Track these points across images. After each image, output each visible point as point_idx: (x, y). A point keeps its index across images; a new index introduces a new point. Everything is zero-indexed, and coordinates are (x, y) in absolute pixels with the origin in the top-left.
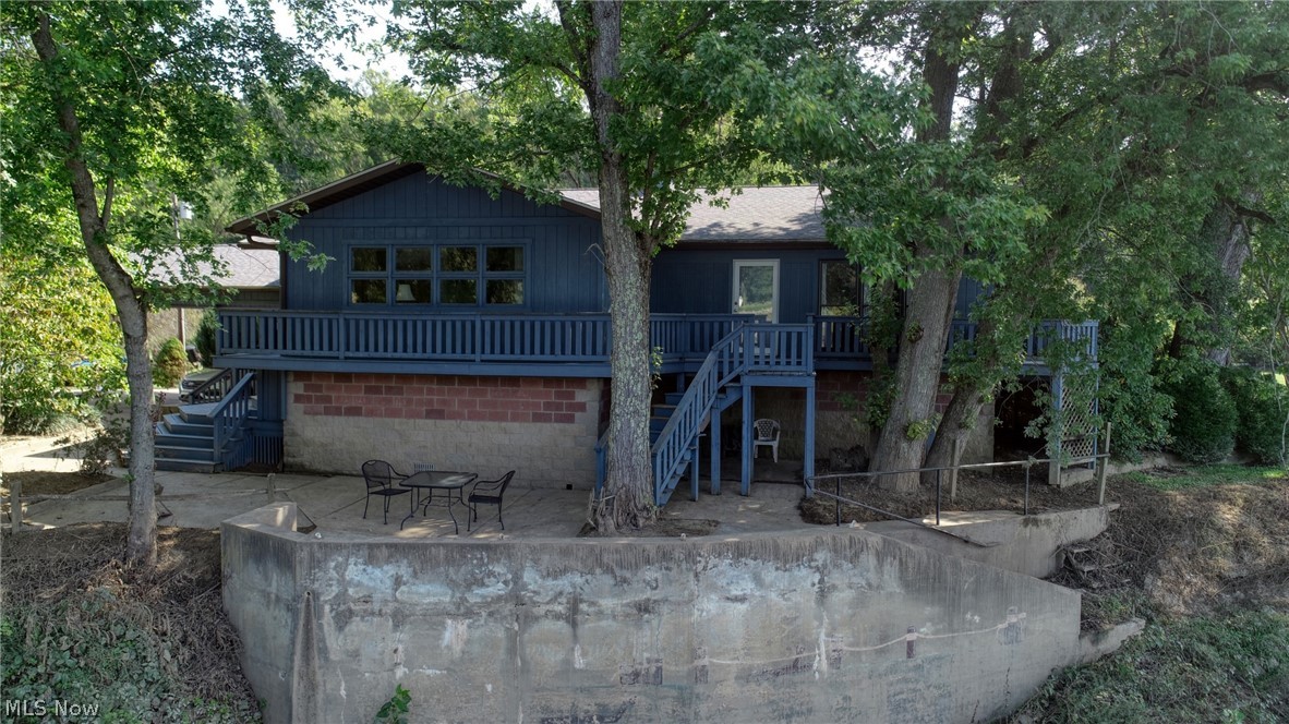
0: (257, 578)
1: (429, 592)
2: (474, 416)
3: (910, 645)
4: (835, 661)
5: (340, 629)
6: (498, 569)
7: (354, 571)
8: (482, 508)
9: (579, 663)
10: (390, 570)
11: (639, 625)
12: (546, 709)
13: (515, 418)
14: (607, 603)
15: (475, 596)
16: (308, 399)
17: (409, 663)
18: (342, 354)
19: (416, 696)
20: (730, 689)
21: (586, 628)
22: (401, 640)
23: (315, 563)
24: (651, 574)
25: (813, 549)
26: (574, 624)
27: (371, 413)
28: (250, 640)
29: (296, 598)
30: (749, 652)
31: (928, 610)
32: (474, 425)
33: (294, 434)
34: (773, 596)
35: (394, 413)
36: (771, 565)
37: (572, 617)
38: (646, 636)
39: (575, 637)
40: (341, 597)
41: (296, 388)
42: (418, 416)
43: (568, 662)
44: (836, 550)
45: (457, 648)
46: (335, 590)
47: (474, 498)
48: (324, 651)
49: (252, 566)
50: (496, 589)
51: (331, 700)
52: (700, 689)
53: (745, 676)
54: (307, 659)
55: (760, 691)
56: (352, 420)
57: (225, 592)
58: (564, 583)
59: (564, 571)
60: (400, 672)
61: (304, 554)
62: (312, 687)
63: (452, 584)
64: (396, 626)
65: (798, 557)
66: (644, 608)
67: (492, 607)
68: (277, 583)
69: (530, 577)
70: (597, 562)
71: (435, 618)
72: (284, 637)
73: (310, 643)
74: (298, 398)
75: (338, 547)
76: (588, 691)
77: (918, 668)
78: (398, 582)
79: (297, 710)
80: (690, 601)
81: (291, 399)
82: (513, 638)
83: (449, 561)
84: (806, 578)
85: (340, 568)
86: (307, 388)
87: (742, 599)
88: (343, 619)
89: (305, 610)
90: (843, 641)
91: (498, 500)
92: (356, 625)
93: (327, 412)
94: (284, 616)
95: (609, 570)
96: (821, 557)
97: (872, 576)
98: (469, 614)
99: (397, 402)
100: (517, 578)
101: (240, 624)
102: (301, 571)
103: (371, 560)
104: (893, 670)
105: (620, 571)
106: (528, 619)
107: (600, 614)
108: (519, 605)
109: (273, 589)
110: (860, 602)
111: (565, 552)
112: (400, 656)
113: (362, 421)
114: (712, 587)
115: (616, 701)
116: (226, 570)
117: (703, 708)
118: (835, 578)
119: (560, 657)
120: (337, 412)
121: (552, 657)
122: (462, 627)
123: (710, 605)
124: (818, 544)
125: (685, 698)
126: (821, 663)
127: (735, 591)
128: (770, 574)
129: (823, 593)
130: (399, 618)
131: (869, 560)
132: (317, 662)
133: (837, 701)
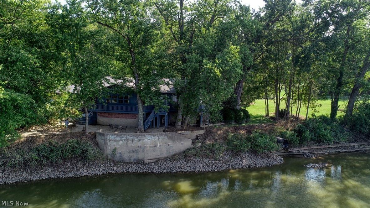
0: (100, 137)
1: (118, 138)
2: (123, 118)
3: (169, 145)
4: (160, 146)
5: (109, 142)
6: (125, 136)
7: (110, 136)
8: (124, 130)
9: (133, 145)
10: (114, 136)
11: (139, 142)
12: (130, 150)
13: (128, 118)
14: (136, 140)
15: (123, 139)
16: (100, 115)
17: (116, 145)
18: (106, 110)
19: (117, 148)
20: (148, 148)
21: (134, 142)
22: (115, 143)
23: (107, 136)
24: (140, 137)
25: (157, 135)
26: (132, 142)
27: (109, 117)
28: (99, 143)
29: (105, 139)
30: (150, 145)
31: (171, 141)
32: (123, 119)
33: (98, 120)
34: (153, 139)
35: (112, 117)
36: (153, 136)
37: (132, 141)
38: (140, 143)
39: (133, 143)
40: (109, 139)
41: (98, 114)
42: (115, 118)
43: (132, 145)
44: (160, 135)
45: (121, 144)
46: (109, 138)
47: (123, 129)
48: (108, 144)
49: (100, 136)
50: (125, 138)
51: (108, 149)
52: (145, 148)
53: (150, 147)
54: (106, 145)
55: (151, 149)
56: (106, 118)
57: (96, 139)
58: (131, 138)
59: (132, 136)
60: (115, 146)
61: (105, 135)
62: (106, 148)
63: (120, 138)
64: (115, 142)
65: (155, 135)
66: (139, 140)
67: (124, 140)
68: (103, 138)
69: (128, 137)
70: (135, 136)
71: (119, 141)
72: (104, 143)
73: (106, 143)
74: (99, 115)
75: (109, 134)
76: (134, 148)
77: (170, 147)
78: (115, 137)
79: (105, 150)
80: (144, 139)
81: (98, 115)
82: (126, 143)
83: (120, 135)
84: (157, 138)
85: (109, 136)
86: (100, 114)
87: (150, 139)
88: (109, 141)
89: (105, 140)
90: (161, 144)
91: (126, 129)
92: (111, 142)
93: (103, 117)
94: (104, 141)
95: (136, 136)
96: (158, 135)
97: (164, 137)
98: (122, 141)
99: (112, 116)
100: (127, 137)
101: (98, 142)
102: (105, 136)
103: (112, 135)
104: (167, 147)
105: (137, 137)
106: (128, 141)
107: (135, 141)
108: (127, 140)
109: (102, 138)
110: (163, 140)
111: (132, 135)
112: (115, 145)
113: (108, 118)
114: (146, 138)
115: (137, 149)
116: (96, 137)
117: (145, 150)
118: (160, 137)
119: (131, 145)
120: (104, 117)
121: (130, 145)
122: (121, 142)
123: (146, 140)
124: (158, 134)
125: (144, 149)
126: (158, 146)
127: (149, 139)
128: (153, 137)
129: (158, 139)
130: (115, 141)
131: (164, 136)
132: (107, 145)
133: (160, 150)
